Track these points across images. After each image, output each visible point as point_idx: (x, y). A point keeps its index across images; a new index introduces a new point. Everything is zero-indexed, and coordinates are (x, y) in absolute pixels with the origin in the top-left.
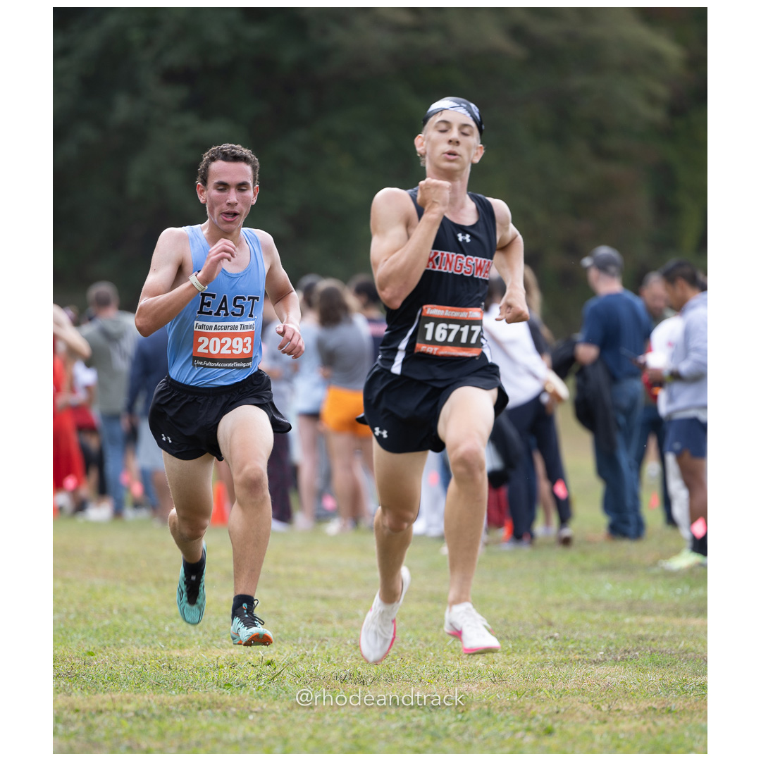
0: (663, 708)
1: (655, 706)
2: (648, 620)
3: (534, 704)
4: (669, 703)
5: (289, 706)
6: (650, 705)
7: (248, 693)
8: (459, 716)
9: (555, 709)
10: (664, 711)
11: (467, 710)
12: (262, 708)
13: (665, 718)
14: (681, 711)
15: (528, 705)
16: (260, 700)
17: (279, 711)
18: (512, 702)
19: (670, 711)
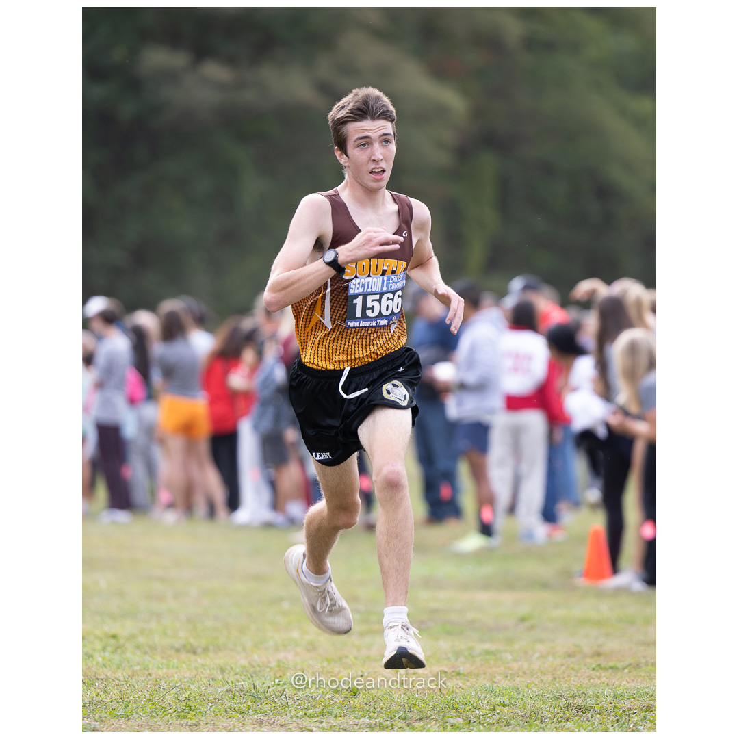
0: (453, 672)
1: (446, 669)
2: (442, 595)
3: (342, 669)
4: (458, 667)
5: (130, 673)
6: (441, 668)
7: (94, 663)
8: (277, 681)
9: (360, 673)
10: (453, 674)
11: (284, 675)
12: (106, 676)
13: (455, 679)
14: (468, 673)
15: (336, 670)
16: (105, 669)
17: (121, 679)
18: (323, 667)
19: (459, 674)
